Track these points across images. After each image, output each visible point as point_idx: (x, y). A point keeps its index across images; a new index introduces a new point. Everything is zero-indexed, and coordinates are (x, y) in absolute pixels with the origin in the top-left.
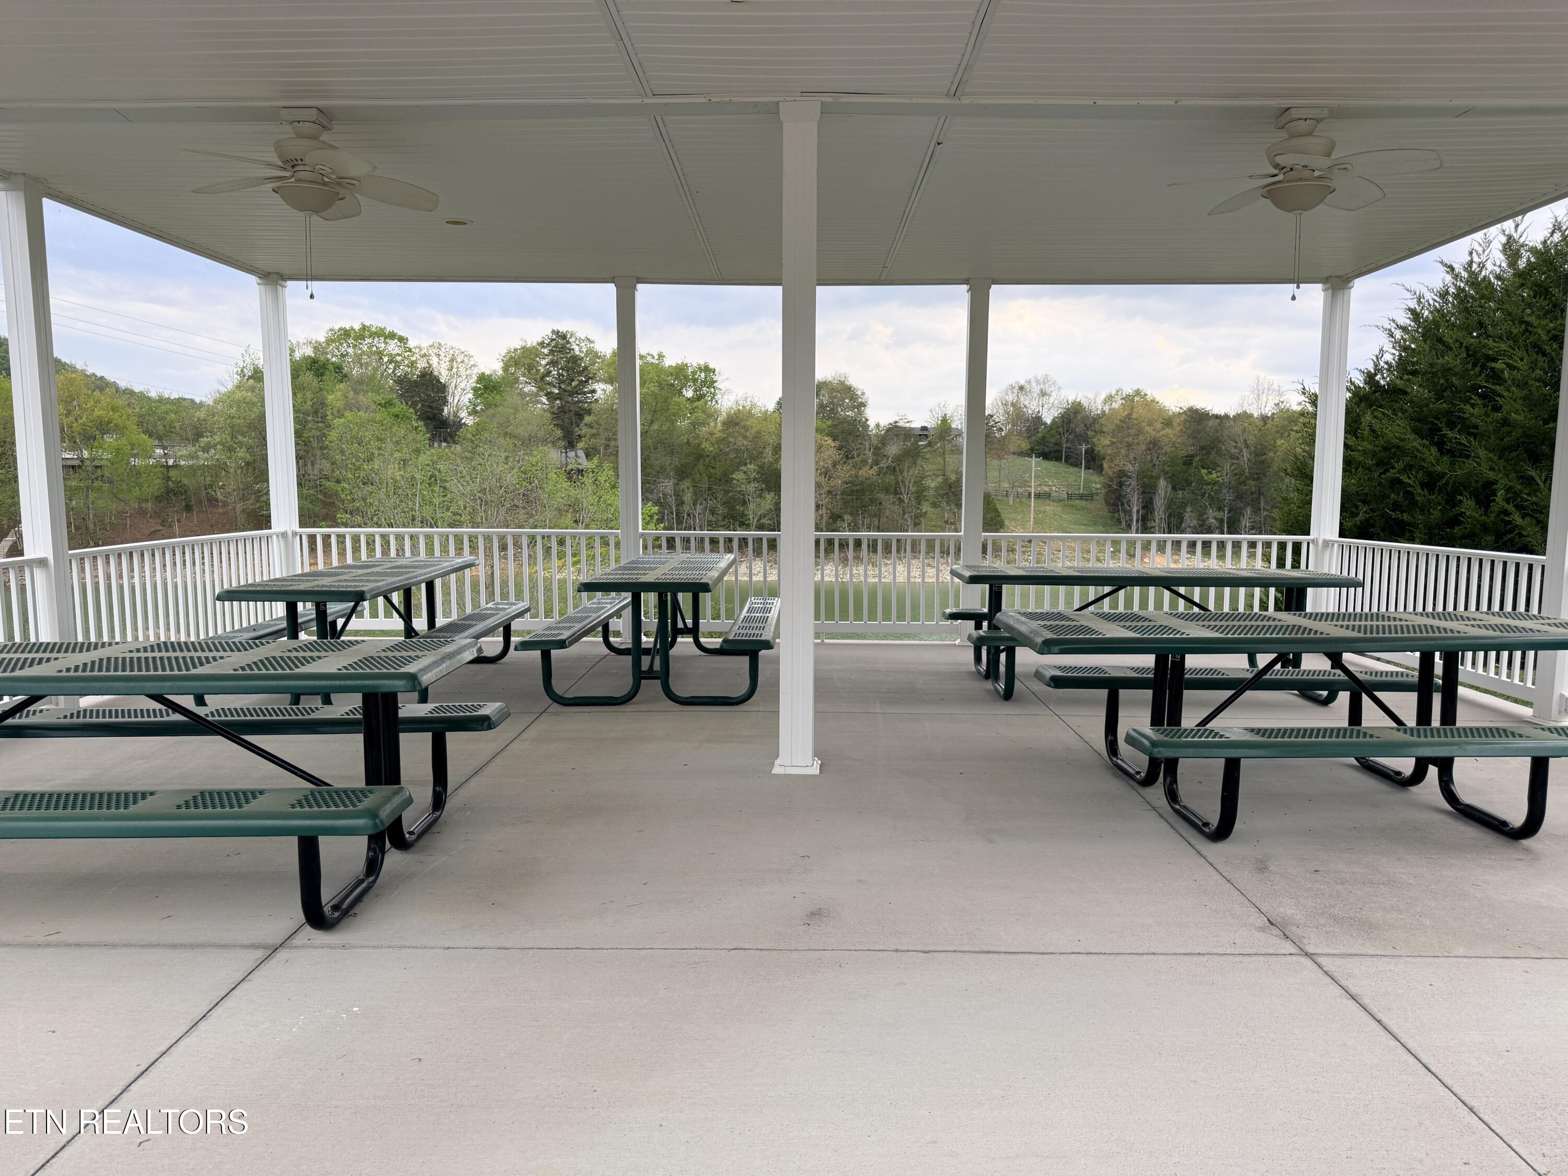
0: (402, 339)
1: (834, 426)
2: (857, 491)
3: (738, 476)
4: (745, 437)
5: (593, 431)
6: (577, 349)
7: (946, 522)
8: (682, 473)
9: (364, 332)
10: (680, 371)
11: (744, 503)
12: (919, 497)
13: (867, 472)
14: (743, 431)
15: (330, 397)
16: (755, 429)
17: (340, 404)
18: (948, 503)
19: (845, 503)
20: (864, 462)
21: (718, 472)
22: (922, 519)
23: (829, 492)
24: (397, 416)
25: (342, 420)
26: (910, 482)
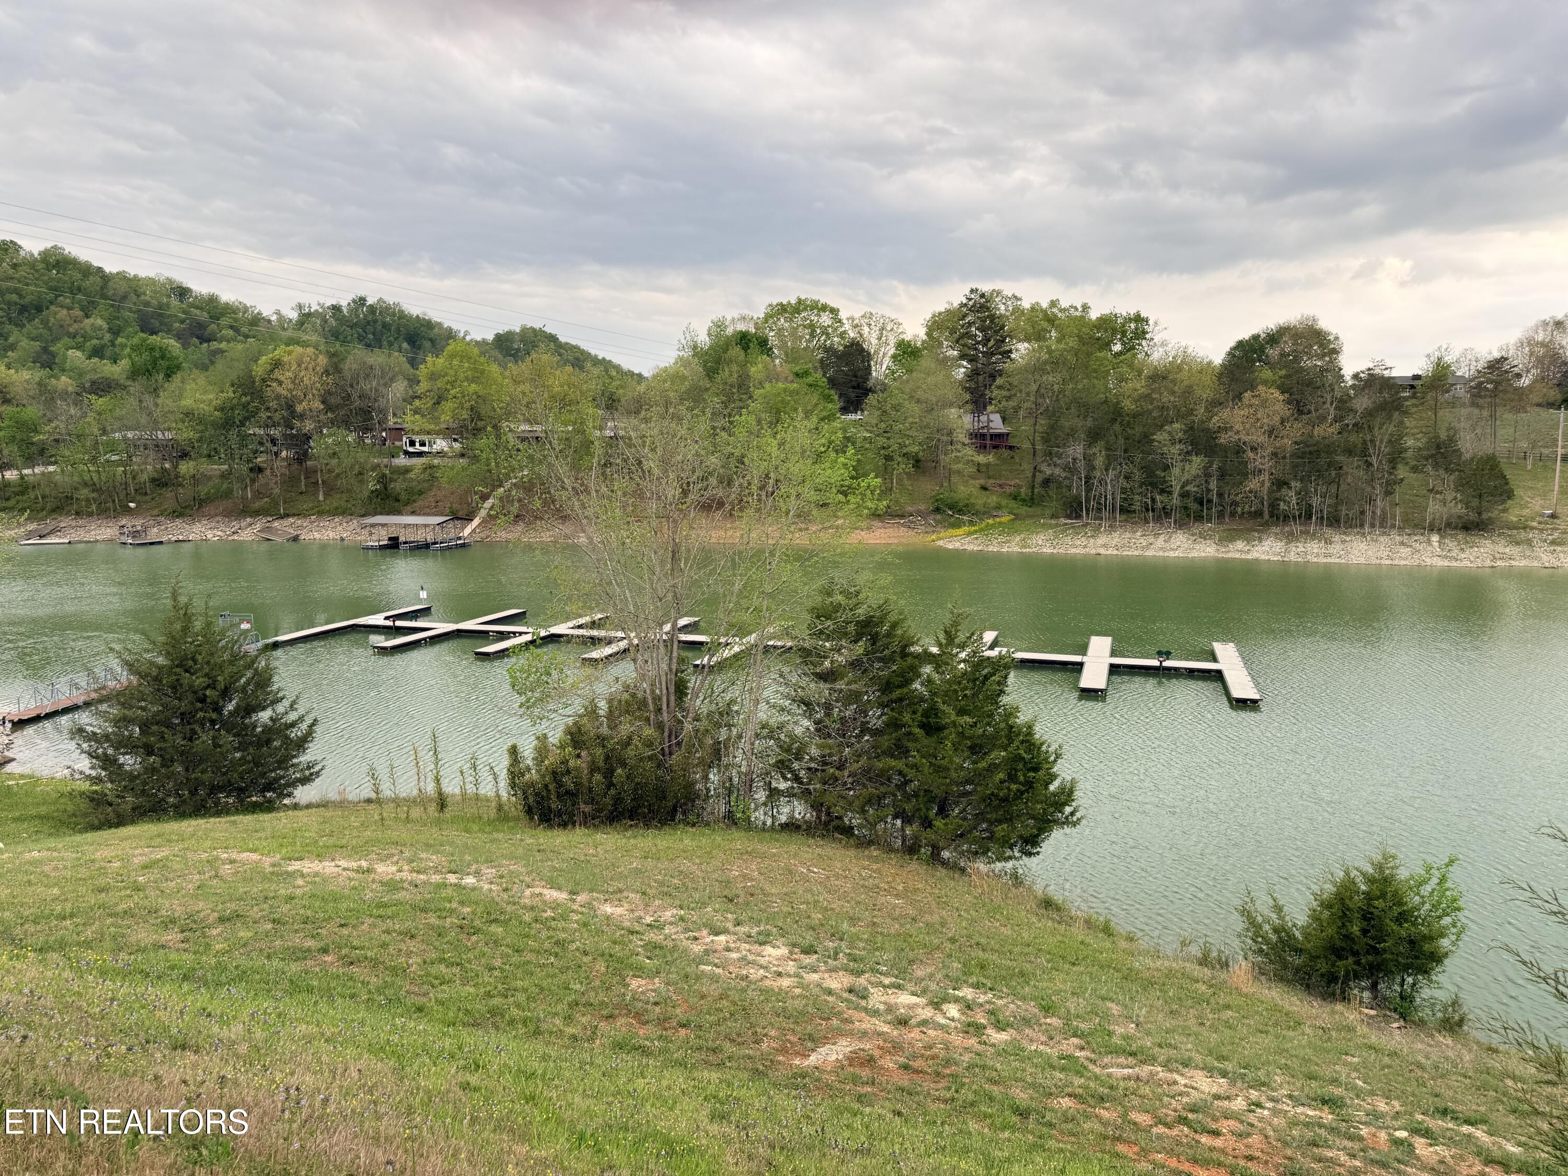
0: (834, 311)
1: (1287, 376)
2: (1310, 453)
3: (1160, 436)
4: (1173, 393)
5: (1005, 393)
6: (1003, 307)
7: (1431, 491)
8: (1094, 436)
9: (800, 306)
10: (1106, 323)
11: (1166, 468)
12: (1395, 457)
13: (1327, 431)
14: (1171, 385)
15: (753, 369)
16: (1186, 383)
17: (760, 376)
18: (1436, 466)
19: (1295, 466)
20: (1322, 419)
21: (1138, 431)
22: (1397, 487)
23: (1275, 454)
24: (810, 385)
25: (762, 391)
26: (1381, 441)
